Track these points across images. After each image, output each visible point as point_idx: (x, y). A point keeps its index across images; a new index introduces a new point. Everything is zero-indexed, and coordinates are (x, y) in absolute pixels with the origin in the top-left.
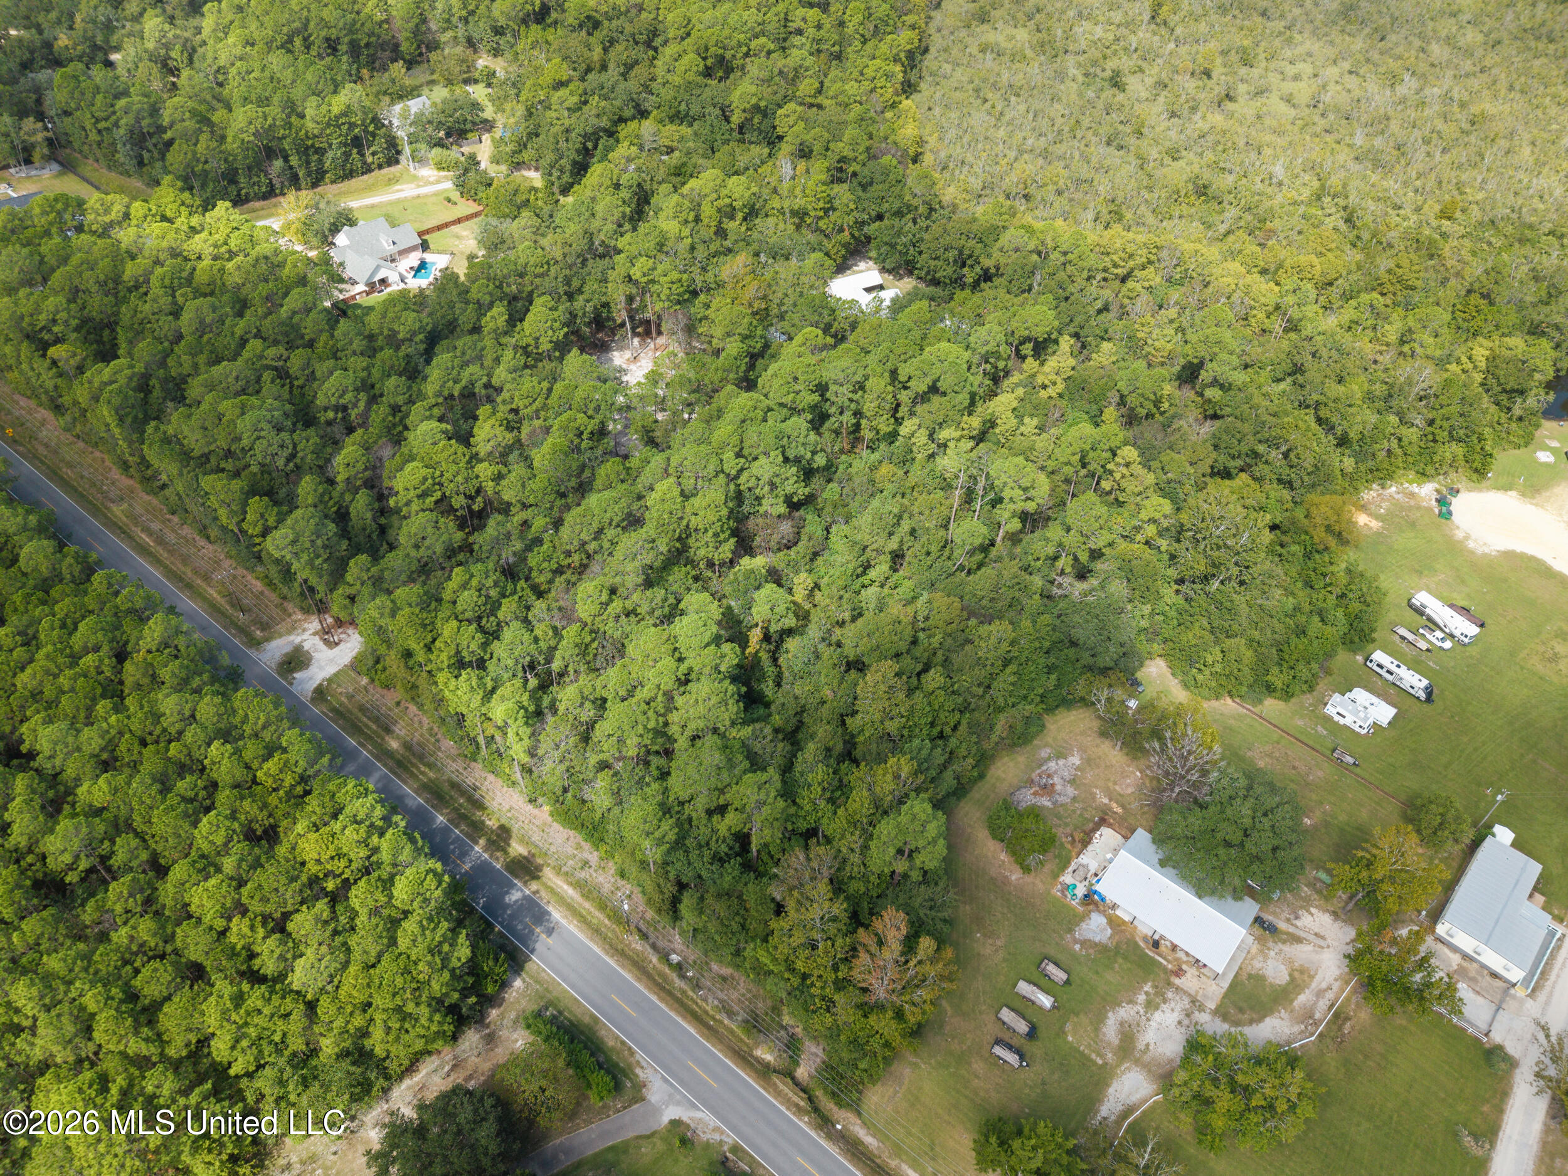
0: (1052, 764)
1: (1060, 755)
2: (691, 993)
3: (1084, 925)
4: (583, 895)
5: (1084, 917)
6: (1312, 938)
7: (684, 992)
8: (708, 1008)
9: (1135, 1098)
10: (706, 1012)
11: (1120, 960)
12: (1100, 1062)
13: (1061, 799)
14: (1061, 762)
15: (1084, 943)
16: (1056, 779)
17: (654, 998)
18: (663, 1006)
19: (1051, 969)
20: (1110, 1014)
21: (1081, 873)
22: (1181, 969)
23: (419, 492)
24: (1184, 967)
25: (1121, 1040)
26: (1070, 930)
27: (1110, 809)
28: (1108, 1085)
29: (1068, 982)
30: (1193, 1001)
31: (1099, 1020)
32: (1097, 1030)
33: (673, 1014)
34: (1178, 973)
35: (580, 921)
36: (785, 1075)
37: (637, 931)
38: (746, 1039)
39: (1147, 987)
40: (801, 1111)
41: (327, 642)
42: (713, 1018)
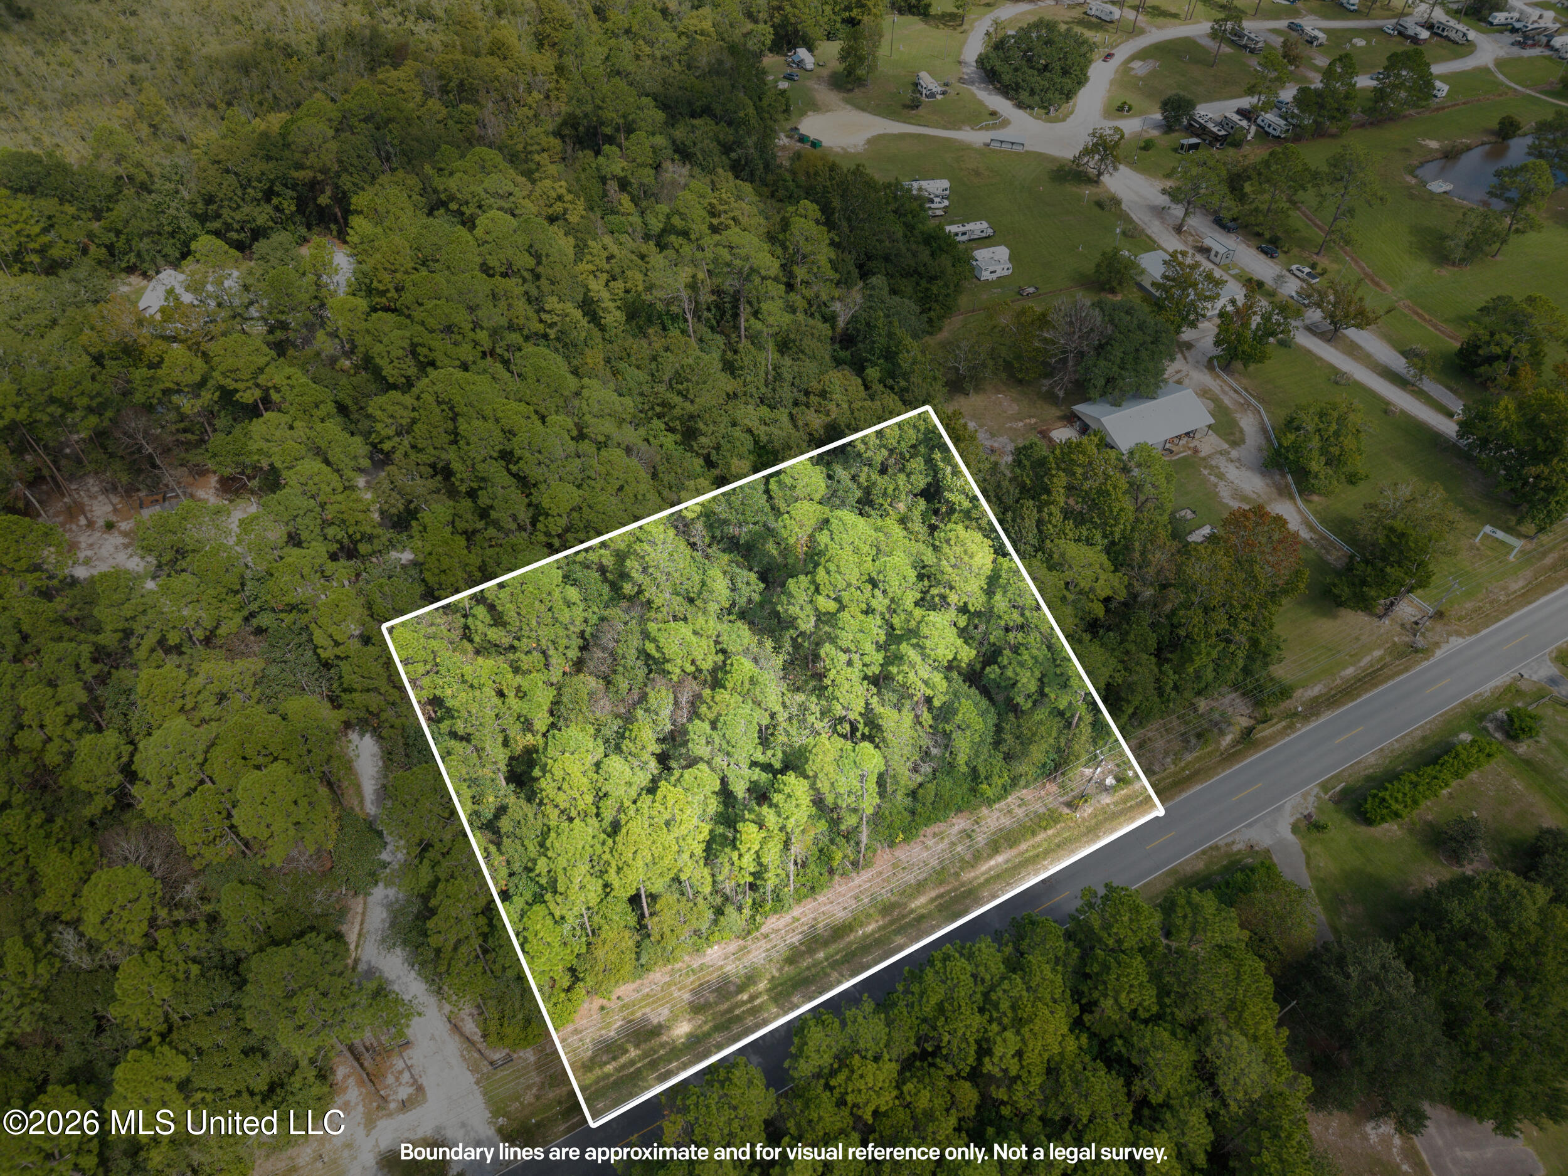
6: (1182, 374)
9: (1301, 516)
11: (1179, 476)
20: (1223, 499)
22: (1193, 447)
24: (1190, 444)
27: (1031, 424)
28: (1287, 526)
29: (1194, 511)
30: (1221, 453)
34: (1196, 451)
35: (1044, 859)
36: (1249, 731)
37: (1069, 805)
38: (1210, 749)
39: (1206, 472)
40: (1291, 727)
41: (404, 1105)
42: (1183, 769)
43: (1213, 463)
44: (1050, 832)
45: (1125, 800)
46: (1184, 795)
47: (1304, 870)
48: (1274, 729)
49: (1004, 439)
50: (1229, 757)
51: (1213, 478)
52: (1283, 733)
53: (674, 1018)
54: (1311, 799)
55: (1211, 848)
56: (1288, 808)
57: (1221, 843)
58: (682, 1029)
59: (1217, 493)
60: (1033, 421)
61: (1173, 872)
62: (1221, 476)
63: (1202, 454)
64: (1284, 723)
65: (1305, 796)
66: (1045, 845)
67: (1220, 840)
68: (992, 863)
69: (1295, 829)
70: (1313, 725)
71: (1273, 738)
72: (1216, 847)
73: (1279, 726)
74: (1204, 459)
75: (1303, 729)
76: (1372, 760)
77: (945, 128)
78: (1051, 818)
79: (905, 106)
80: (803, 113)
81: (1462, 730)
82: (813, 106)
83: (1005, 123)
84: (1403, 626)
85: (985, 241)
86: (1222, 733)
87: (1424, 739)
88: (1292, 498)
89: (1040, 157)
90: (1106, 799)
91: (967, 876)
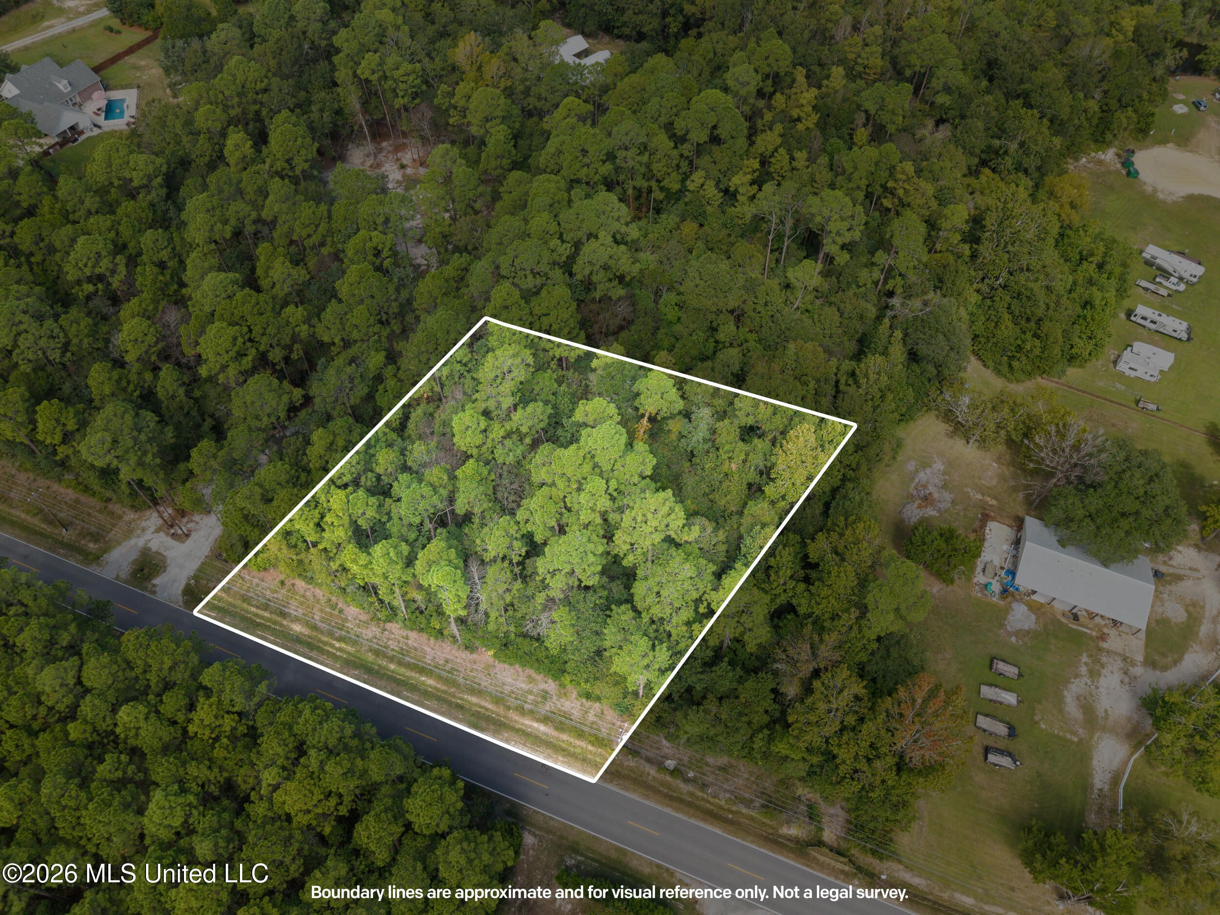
0: (922, 475)
1: (925, 464)
2: (699, 794)
3: (1010, 617)
4: (556, 728)
5: (1007, 610)
6: (1188, 573)
7: (692, 794)
8: (723, 803)
9: (1116, 764)
10: (721, 807)
11: (1053, 641)
12: (1076, 739)
13: (943, 506)
14: (928, 471)
15: (1018, 633)
16: (931, 489)
17: (669, 811)
18: (680, 816)
19: (1001, 666)
20: (1066, 693)
21: (989, 570)
22: (1104, 634)
23: (232, 354)
24: (1105, 630)
25: (1085, 714)
26: (1001, 626)
27: (986, 503)
28: (1091, 759)
29: (1020, 675)
30: (1125, 659)
31: (1060, 701)
32: (1061, 711)
33: (693, 821)
34: (1103, 637)
35: (564, 756)
36: (819, 845)
38: (769, 822)
39: (1084, 659)
40: (849, 876)
42: (730, 811)
43: (1104, 660)
44: (590, 748)
45: (663, 784)
46: (701, 824)
48: (833, 863)
49: (947, 496)
50: (774, 841)
51: (1084, 670)
52: (834, 871)
53: (300, 619)
55: (667, 870)
57: (678, 875)
58: (296, 628)
59: (1069, 682)
60: (994, 502)
61: (624, 852)
62: (1094, 674)
63: (1105, 645)
64: (847, 868)
66: (578, 751)
68: (535, 725)
71: (822, 866)
72: (671, 873)
73: (839, 866)
74: (1100, 650)
85: (1163, 339)
88: (1136, 748)
90: (652, 771)
91: (514, 716)
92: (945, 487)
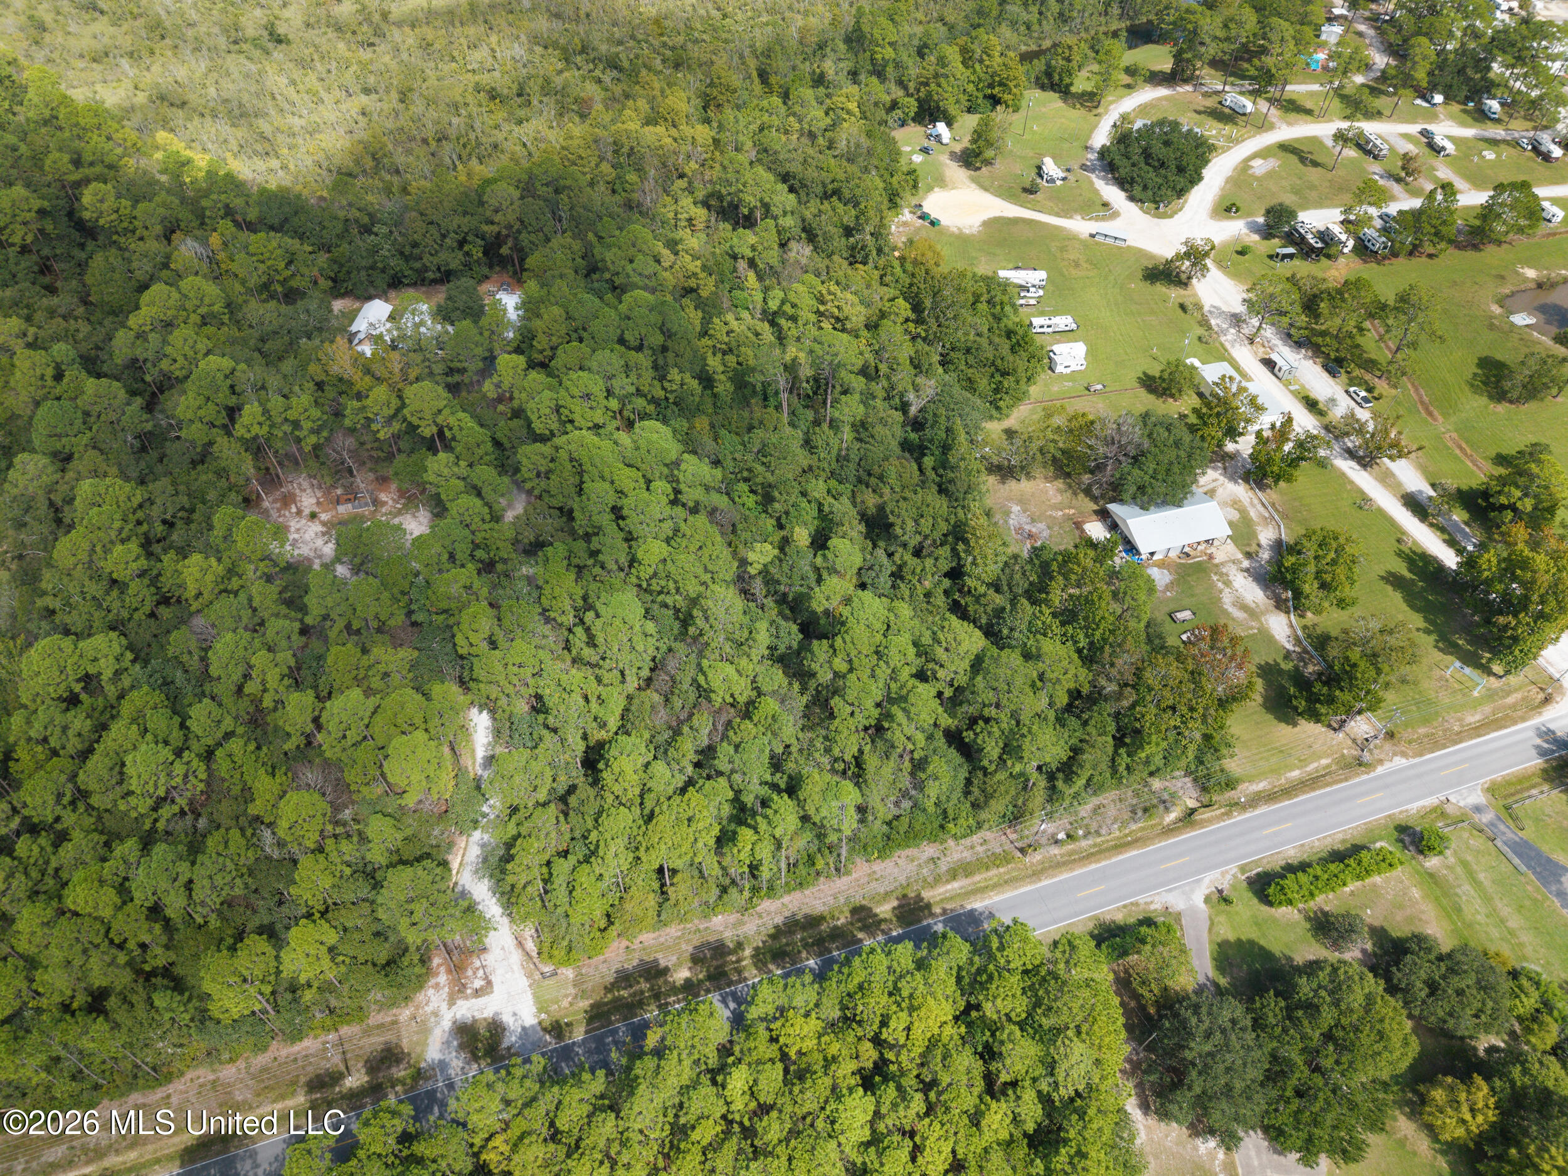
0: (1012, 522)
1: (1006, 513)
2: (1098, 840)
3: (1154, 581)
4: (966, 877)
7: (1094, 844)
8: (1117, 834)
9: (1288, 631)
10: (1121, 837)
11: (1189, 579)
12: (1256, 631)
13: (1045, 534)
14: (1013, 516)
15: (1167, 588)
16: (1026, 527)
18: (1103, 863)
19: (1179, 616)
20: (1225, 607)
22: (1210, 554)
24: (1209, 551)
25: (1245, 612)
26: (1155, 590)
27: (1069, 514)
28: (1273, 636)
29: (1194, 613)
30: (1234, 562)
31: (1227, 614)
32: (1233, 619)
33: (1114, 860)
34: (1211, 557)
35: (992, 890)
36: (1192, 812)
37: (1022, 851)
38: (1153, 822)
39: (1214, 578)
40: (1228, 814)
41: (477, 993)
42: (1127, 835)
43: (1224, 570)
44: (1001, 870)
45: (1070, 854)
46: (1120, 857)
47: (1206, 935)
48: (1214, 814)
49: (1042, 526)
50: (1169, 831)
51: (1220, 585)
52: (1220, 818)
53: (679, 965)
54: (1228, 877)
55: (1132, 904)
56: (1207, 881)
57: (1141, 901)
58: (682, 974)
59: (1220, 598)
60: (1072, 511)
62: (1228, 583)
63: (1216, 561)
64: (1224, 810)
65: (1223, 874)
67: (1141, 899)
68: (949, 887)
69: (1207, 900)
70: (1247, 815)
71: (1210, 821)
72: (1136, 904)
73: (1219, 812)
74: (1217, 566)
75: (1238, 817)
76: (1292, 853)
77: (1058, 215)
78: (1004, 859)
79: (1025, 190)
80: (930, 189)
81: (1381, 839)
82: (941, 182)
83: (1115, 215)
84: (1354, 741)
85: (1065, 335)
86: (1167, 809)
87: (1344, 841)
88: (1288, 612)
89: (1141, 253)
90: (1055, 851)
91: (926, 894)
92: (1033, 521)
